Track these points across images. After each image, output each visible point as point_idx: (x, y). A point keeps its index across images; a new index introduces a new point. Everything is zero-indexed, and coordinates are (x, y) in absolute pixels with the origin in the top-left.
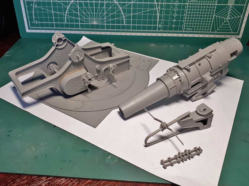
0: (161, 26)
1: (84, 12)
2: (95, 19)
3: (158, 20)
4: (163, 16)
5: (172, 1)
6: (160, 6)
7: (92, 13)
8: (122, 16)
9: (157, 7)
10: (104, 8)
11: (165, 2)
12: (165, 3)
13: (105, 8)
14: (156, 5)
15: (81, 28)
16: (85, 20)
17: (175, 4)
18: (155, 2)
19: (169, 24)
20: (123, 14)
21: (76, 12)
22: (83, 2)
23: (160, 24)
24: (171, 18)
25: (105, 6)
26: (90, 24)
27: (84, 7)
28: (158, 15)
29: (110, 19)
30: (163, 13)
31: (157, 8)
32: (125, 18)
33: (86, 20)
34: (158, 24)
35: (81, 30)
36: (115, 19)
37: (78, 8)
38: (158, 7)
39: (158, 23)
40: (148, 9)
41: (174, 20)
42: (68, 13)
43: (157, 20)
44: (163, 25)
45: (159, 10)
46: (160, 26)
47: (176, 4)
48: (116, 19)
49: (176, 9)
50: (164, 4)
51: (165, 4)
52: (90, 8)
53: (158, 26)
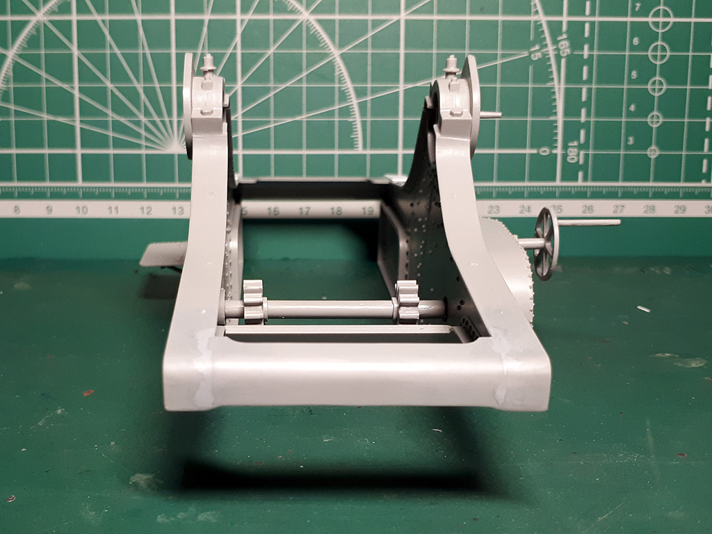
0: (582, 153)
1: (112, 81)
2: (175, 119)
3: (560, 118)
4: (589, 90)
5: (634, 7)
6: (565, 36)
7: (157, 85)
8: (344, 96)
9: (548, 41)
10: (233, 56)
11: (593, 13)
12: (597, 19)
13: (239, 52)
14: (545, 27)
15: (84, 179)
16: (114, 130)
17: (650, 19)
18: (537, 12)
19: (627, 140)
20: (349, 85)
21: (59, 84)
22: (103, 21)
23: (575, 143)
24: (632, 108)
25: (238, 39)
26: (143, 152)
27: (112, 48)
28: (559, 87)
29: (272, 119)
30: (585, 77)
31: (551, 49)
32: (363, 113)
33: (118, 127)
34: (560, 144)
35: (89, 195)
36: (298, 118)
37: (70, 56)
38: (555, 42)
39: (560, 138)
40: (499, 52)
41: (655, 120)
42: (12, 86)
43: (552, 118)
44: (588, 148)
45: (563, 61)
46: (572, 153)
47: (656, 24)
48: (303, 117)
49: (659, 54)
50: (587, 26)
51: (592, 24)
52: (148, 52)
53: (565, 156)
